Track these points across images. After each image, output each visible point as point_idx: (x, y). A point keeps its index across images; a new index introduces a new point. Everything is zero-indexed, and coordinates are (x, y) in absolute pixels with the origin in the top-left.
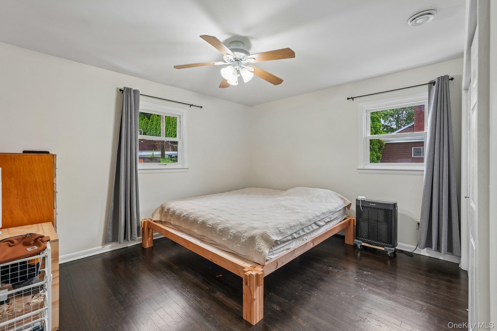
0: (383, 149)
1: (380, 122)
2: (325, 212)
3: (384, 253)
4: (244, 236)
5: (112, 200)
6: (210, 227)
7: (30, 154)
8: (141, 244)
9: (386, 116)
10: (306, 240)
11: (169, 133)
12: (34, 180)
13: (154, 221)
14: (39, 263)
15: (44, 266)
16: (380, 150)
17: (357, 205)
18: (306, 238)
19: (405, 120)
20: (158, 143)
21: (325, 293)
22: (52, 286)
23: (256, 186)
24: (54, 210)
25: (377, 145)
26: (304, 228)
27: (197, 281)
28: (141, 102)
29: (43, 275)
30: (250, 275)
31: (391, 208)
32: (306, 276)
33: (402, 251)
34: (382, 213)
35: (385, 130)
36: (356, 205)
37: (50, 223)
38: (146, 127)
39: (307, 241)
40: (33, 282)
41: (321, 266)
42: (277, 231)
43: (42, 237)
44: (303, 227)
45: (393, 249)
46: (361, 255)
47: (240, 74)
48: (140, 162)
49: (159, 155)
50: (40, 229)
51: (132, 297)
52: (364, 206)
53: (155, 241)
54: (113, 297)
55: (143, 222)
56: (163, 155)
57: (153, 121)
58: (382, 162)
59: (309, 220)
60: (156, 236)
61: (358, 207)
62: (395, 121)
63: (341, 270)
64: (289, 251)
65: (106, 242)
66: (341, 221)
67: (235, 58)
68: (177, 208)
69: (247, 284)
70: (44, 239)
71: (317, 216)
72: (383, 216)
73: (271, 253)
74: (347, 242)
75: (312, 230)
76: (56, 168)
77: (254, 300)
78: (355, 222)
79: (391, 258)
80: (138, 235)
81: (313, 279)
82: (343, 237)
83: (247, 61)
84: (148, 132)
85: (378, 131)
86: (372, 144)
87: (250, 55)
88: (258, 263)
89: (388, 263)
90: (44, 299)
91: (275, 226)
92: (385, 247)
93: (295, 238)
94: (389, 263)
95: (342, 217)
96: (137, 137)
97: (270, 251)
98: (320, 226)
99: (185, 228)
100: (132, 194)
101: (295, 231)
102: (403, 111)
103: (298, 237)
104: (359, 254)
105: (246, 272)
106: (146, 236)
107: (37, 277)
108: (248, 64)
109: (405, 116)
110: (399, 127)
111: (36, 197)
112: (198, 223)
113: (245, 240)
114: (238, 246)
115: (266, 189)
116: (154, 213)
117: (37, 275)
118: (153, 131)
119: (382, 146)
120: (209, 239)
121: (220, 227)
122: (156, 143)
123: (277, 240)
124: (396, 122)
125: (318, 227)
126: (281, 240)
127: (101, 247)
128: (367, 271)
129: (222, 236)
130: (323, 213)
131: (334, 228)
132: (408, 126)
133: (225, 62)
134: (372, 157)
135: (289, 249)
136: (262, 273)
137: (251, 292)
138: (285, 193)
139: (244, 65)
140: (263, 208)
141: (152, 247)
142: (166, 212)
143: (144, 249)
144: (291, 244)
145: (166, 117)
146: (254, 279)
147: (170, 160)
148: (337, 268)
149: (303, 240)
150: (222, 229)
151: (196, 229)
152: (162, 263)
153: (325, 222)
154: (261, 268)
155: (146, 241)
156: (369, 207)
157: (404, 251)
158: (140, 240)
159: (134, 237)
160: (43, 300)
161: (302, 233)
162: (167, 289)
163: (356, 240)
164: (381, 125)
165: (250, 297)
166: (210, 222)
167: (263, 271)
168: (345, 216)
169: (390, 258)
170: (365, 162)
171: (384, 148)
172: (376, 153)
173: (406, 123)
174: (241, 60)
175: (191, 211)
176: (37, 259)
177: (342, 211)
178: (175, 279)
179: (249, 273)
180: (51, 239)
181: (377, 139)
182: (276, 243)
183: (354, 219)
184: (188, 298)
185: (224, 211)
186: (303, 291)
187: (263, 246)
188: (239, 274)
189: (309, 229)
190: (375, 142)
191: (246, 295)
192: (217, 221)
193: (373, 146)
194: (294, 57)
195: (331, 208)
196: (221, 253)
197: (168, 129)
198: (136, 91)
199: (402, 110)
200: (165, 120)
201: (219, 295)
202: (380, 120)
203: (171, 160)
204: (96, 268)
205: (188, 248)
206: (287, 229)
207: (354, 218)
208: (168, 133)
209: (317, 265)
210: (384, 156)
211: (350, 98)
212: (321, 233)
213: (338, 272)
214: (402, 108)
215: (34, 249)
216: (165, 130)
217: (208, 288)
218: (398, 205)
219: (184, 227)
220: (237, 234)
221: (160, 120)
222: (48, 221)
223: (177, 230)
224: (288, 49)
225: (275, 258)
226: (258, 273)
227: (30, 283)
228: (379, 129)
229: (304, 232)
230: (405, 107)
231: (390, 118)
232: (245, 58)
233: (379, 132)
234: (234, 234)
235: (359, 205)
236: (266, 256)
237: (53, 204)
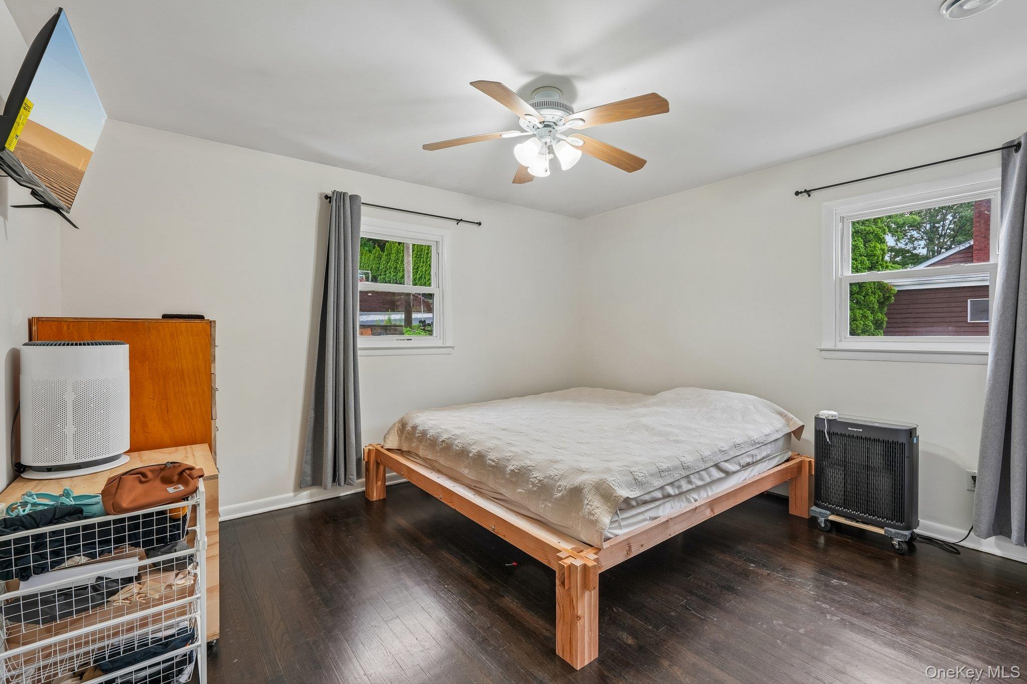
0: (893, 304)
1: (882, 241)
2: (740, 443)
3: (884, 542)
4: (560, 486)
5: (311, 407)
6: (493, 465)
7: (173, 321)
8: (363, 492)
9: (899, 228)
10: (696, 500)
11: (421, 277)
12: (179, 367)
13: (388, 450)
14: (186, 515)
15: (194, 522)
16: (884, 307)
17: (818, 429)
18: (696, 497)
19: (950, 236)
20: (399, 297)
21: (737, 618)
22: (206, 558)
23: (593, 385)
24: (213, 421)
25: (875, 294)
26: (692, 476)
27: (469, 571)
28: (363, 219)
29: (192, 539)
30: (571, 566)
31: (903, 439)
32: (696, 578)
33: (930, 540)
34: (878, 449)
35: (898, 259)
36: (816, 430)
37: (206, 446)
38: (378, 265)
39: (697, 504)
40: (177, 548)
41: (729, 559)
42: (630, 478)
43: (191, 469)
44: (688, 473)
45: (907, 533)
46: (826, 541)
47: (553, 153)
48: (361, 334)
49: (400, 320)
50: (190, 455)
51: (346, 591)
52: (835, 432)
53: (389, 489)
54: (312, 589)
55: (366, 451)
56: (408, 321)
57: (389, 254)
58: (886, 333)
59: (703, 460)
60: (392, 478)
61: (819, 434)
62: (925, 238)
63: (778, 572)
64: (656, 522)
65: (300, 485)
66: (778, 464)
67: (544, 122)
68: (430, 426)
69: (563, 584)
70: (195, 473)
71: (721, 451)
72: (882, 457)
73: (616, 525)
74: (793, 510)
75: (708, 480)
76: (215, 346)
77: (578, 618)
78: (813, 468)
79: (903, 554)
80: (359, 476)
81: (711, 587)
82: (784, 501)
83: (568, 126)
84: (381, 275)
85: (877, 262)
86: (863, 292)
87: (573, 113)
88: (587, 542)
89: (893, 566)
90: (195, 580)
91: (625, 468)
92: (885, 528)
93: (669, 496)
94: (896, 563)
95: (782, 455)
96: (357, 285)
97: (613, 520)
98: (728, 474)
99: (446, 465)
100: (348, 395)
101: (669, 481)
102: (946, 214)
103: (677, 493)
104: (822, 540)
105: (561, 559)
106: (373, 477)
107: (183, 541)
108: (569, 132)
109: (951, 226)
110: (933, 252)
111: (183, 397)
112: (470, 455)
113: (562, 494)
114: (549, 506)
115: (612, 391)
116: (388, 433)
117: (183, 537)
118: (390, 273)
119: (889, 297)
120: (489, 489)
121: (513, 465)
122: (396, 298)
123: (628, 498)
124: (925, 240)
125: (722, 475)
126: (637, 499)
127: (292, 494)
128: (839, 579)
129: (516, 484)
130: (736, 446)
131: (763, 478)
132: (957, 249)
133: (523, 131)
134: (862, 323)
135: (656, 518)
136: (595, 564)
137: (571, 601)
138: (654, 399)
139: (563, 133)
140: (604, 430)
141: (384, 499)
142: (409, 433)
143: (368, 503)
144: (661, 508)
145: (414, 245)
146: (579, 575)
147: (422, 329)
148: (767, 567)
149: (688, 501)
150: (517, 471)
151: (466, 467)
152: (402, 532)
153: (739, 464)
154: (595, 554)
155: (373, 487)
156: (847, 434)
157: (936, 539)
158: (361, 485)
159: (350, 479)
160: (192, 582)
161: (685, 486)
162: (409, 582)
163: (814, 508)
164: (886, 248)
165: (569, 612)
166: (493, 456)
167: (596, 560)
168: (789, 454)
169: (899, 553)
170: (838, 333)
171: (893, 301)
172: (874, 313)
173: (953, 242)
174: (556, 125)
175: (457, 432)
176: (183, 508)
177: (781, 443)
178: (425, 565)
179: (568, 561)
180: (206, 475)
181: (874, 282)
182: (628, 504)
183: (810, 462)
184: (449, 603)
185: (522, 434)
186: (687, 609)
187: (598, 508)
188: (550, 562)
189: (702, 479)
190: (871, 288)
191: (563, 607)
192: (507, 454)
193: (864, 297)
194: (668, 111)
195: (756, 435)
196: (515, 519)
197: (418, 268)
198: (354, 198)
199: (944, 211)
200: (413, 251)
201: (510, 602)
202: (884, 238)
203: (424, 330)
204: (284, 533)
205: (450, 505)
206: (651, 475)
207: (810, 459)
208: (418, 276)
209: (721, 556)
210: (893, 320)
211: (801, 193)
212: (731, 488)
213: (769, 575)
214: (943, 208)
215: (179, 490)
216: (411, 270)
217: (488, 587)
218: (919, 432)
219: (442, 463)
220: (546, 480)
221: (403, 251)
222: (202, 442)
223: (430, 469)
224: (654, 96)
225: (624, 535)
226: (587, 563)
227: (173, 550)
228: (881, 258)
229: (692, 484)
230: (951, 204)
231: (912, 231)
232: (563, 119)
233: (881, 265)
234: (540, 481)
235: (821, 429)
236: (604, 529)
237: (210, 411)
